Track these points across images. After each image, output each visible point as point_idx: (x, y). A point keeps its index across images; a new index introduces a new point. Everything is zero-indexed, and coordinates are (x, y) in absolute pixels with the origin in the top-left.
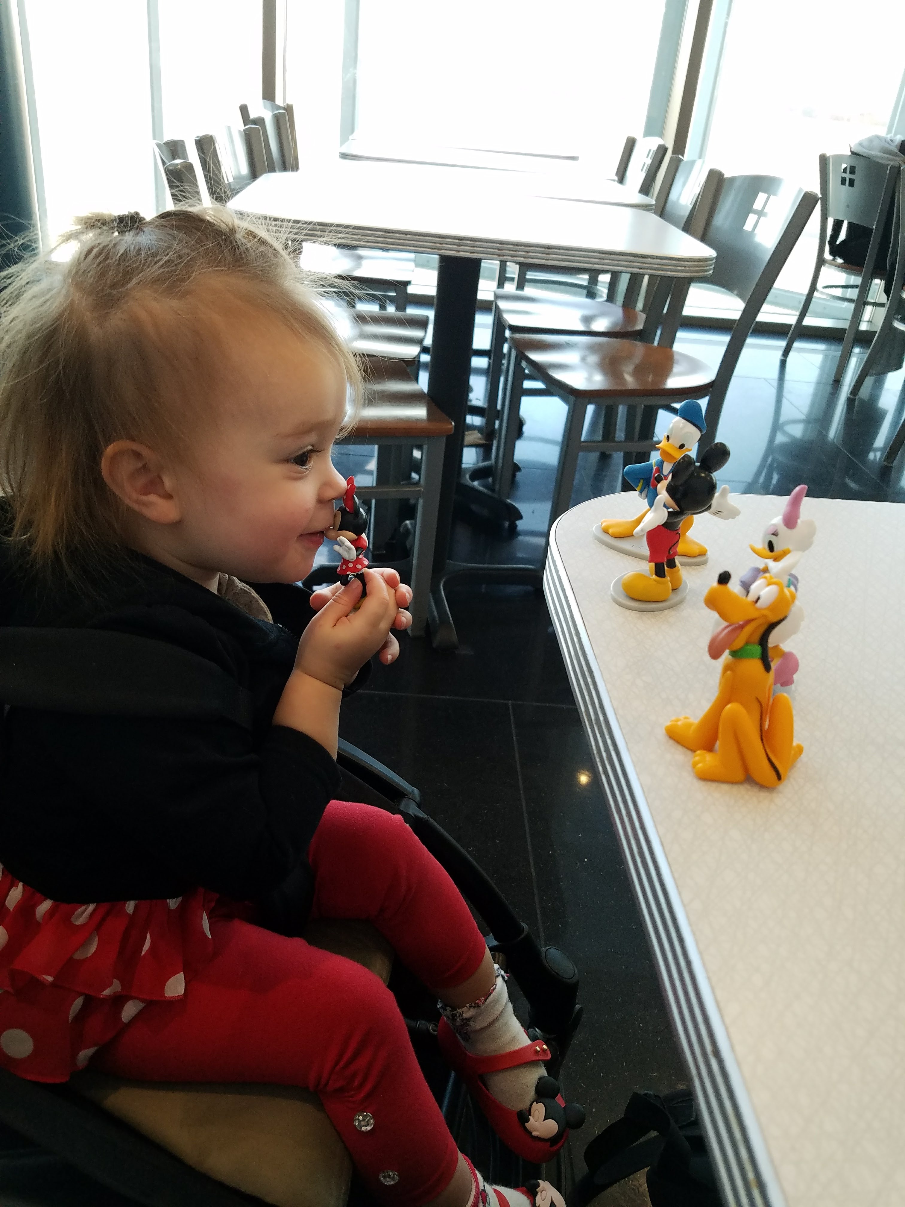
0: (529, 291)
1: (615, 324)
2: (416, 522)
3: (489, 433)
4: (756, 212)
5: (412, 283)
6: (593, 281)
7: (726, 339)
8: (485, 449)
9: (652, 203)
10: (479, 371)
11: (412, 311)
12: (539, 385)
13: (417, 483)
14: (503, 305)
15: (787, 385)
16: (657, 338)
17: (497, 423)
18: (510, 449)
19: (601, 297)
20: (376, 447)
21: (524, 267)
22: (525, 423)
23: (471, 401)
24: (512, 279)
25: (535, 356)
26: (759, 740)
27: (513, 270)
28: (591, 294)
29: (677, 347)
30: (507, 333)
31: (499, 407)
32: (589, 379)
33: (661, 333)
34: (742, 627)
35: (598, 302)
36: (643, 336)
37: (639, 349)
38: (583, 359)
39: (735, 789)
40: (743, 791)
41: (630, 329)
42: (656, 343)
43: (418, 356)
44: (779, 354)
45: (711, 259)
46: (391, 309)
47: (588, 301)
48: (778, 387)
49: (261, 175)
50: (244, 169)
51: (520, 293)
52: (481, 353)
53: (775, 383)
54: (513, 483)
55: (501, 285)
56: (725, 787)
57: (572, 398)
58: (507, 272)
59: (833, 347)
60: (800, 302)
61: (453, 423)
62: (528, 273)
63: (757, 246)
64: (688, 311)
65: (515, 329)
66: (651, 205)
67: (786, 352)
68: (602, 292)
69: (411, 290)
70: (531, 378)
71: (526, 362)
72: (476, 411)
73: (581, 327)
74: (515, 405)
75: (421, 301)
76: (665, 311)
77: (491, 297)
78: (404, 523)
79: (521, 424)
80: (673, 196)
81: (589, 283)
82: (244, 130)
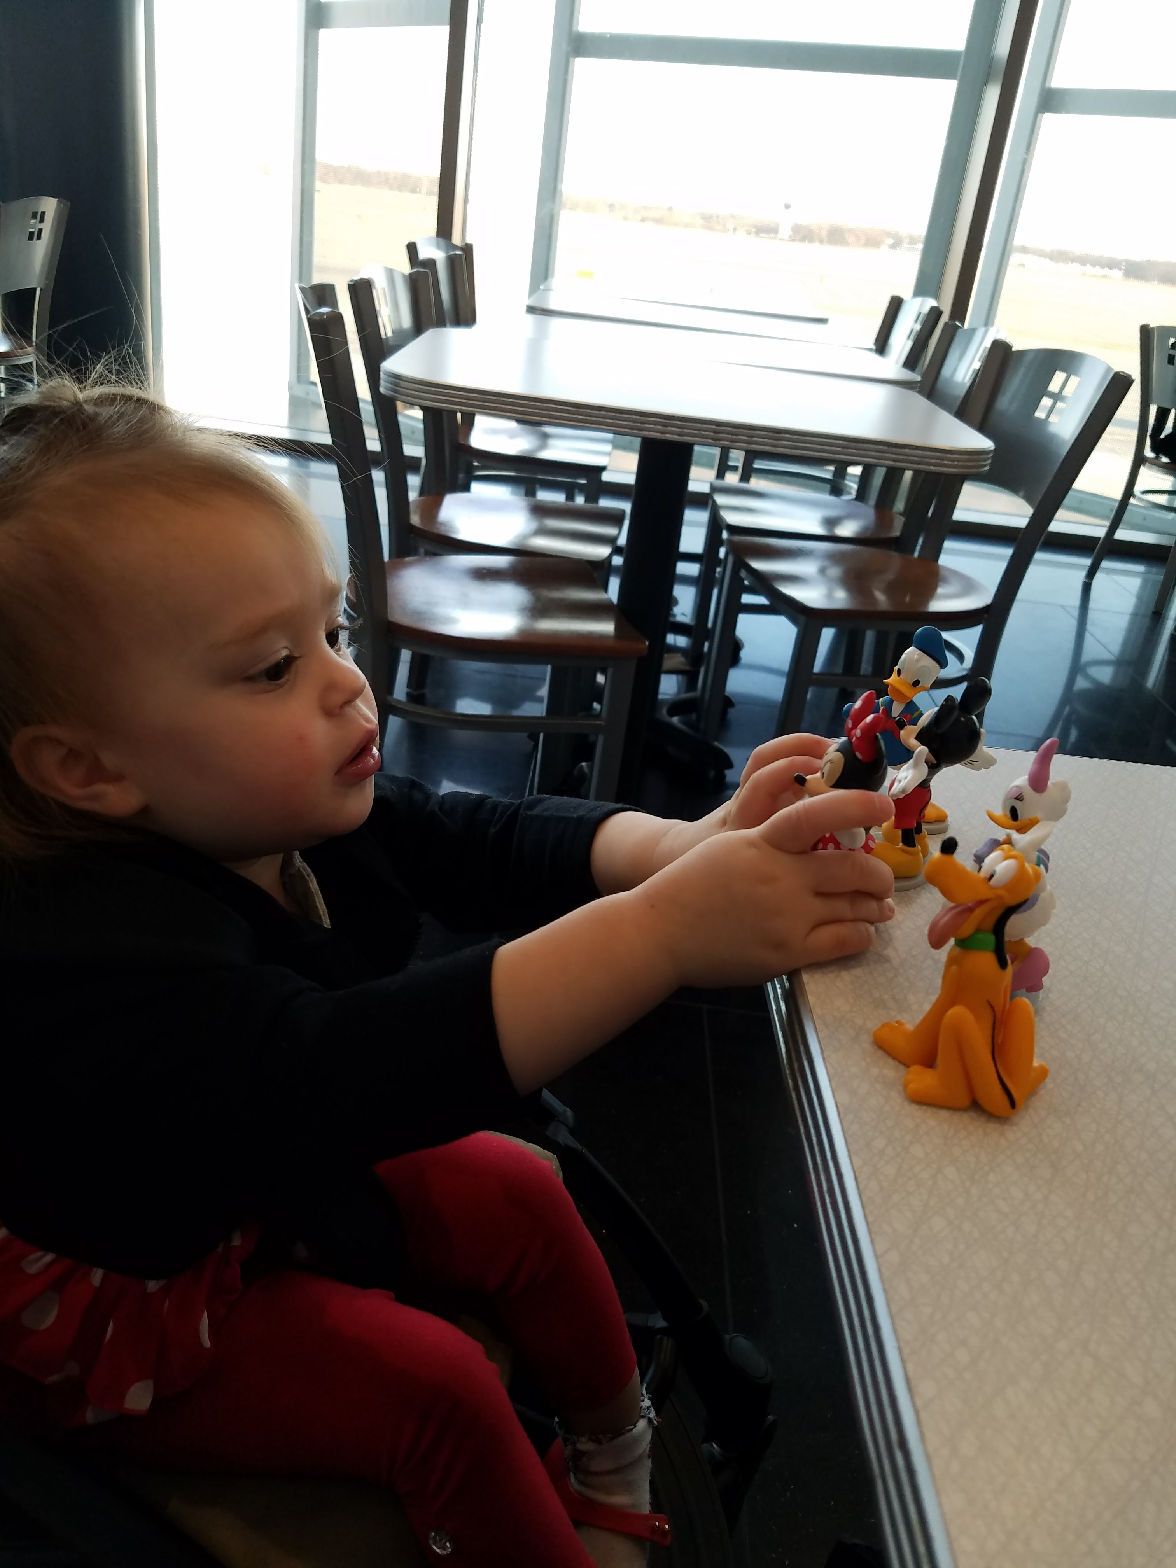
0: (756, 483)
1: (865, 529)
2: (594, 764)
3: (695, 657)
4: (1052, 395)
5: (609, 468)
6: (841, 473)
7: (1008, 552)
8: (690, 677)
9: (918, 380)
10: (686, 580)
11: (605, 503)
12: (761, 600)
13: (598, 716)
14: (721, 500)
15: (1092, 615)
16: (918, 548)
17: (706, 645)
18: (721, 679)
19: (850, 493)
20: (549, 667)
21: (751, 456)
22: (743, 646)
23: (675, 616)
24: (735, 469)
25: (759, 565)
26: (990, 1057)
27: (737, 457)
28: (836, 489)
29: (944, 560)
30: (725, 535)
31: (710, 625)
32: (830, 596)
33: (923, 542)
34: (971, 910)
35: (844, 500)
36: (902, 545)
37: (894, 561)
38: (822, 571)
39: (957, 1117)
40: (965, 1119)
41: (883, 535)
42: (916, 554)
43: (610, 557)
44: (1082, 575)
45: (990, 452)
46: (580, 500)
47: (832, 498)
48: (1079, 617)
49: (426, 330)
50: (406, 321)
51: (744, 485)
52: (690, 557)
53: (1076, 613)
54: (723, 723)
55: (720, 475)
56: (944, 1114)
57: (802, 619)
58: (730, 459)
59: (1154, 570)
60: (1112, 510)
61: (647, 643)
62: (756, 461)
63: (1052, 438)
64: (959, 515)
65: (734, 530)
66: (917, 382)
67: (1092, 572)
68: (851, 487)
69: (606, 477)
70: (751, 591)
71: (746, 571)
72: (680, 629)
73: (819, 530)
74: (730, 624)
75: (617, 490)
76: (930, 514)
77: (705, 488)
78: (579, 765)
79: (737, 646)
80: (946, 371)
81: (834, 476)
82: (410, 274)
